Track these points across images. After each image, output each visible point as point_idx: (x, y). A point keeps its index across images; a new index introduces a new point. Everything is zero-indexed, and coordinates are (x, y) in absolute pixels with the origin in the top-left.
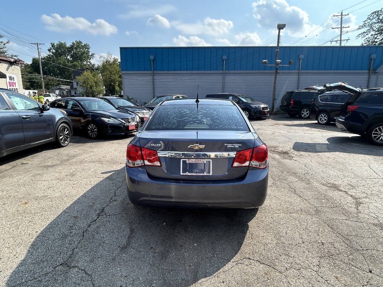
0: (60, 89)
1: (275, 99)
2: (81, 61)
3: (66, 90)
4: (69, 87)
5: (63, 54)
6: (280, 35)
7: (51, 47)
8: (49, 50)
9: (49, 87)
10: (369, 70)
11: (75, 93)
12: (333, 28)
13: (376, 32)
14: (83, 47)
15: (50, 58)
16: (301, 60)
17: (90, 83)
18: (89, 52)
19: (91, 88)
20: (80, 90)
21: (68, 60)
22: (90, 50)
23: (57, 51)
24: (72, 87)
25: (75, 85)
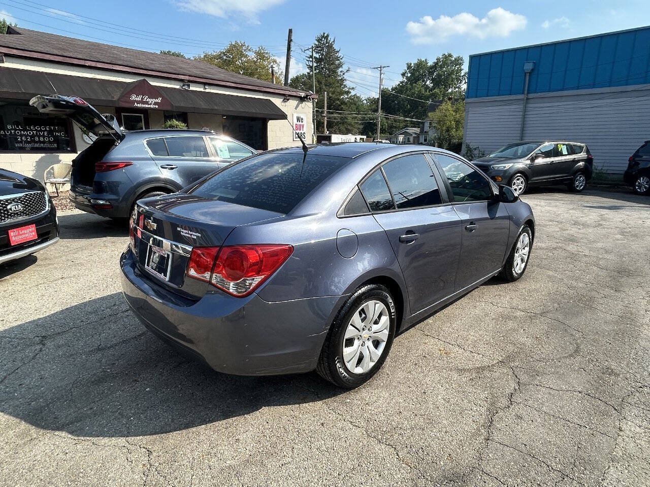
0: (406, 134)
2: (446, 86)
3: (414, 135)
4: (417, 130)
5: (421, 77)
7: (406, 69)
8: (403, 75)
9: (393, 131)
11: (425, 140)
14: (452, 62)
15: (402, 87)
17: (448, 123)
18: (461, 70)
19: (448, 130)
20: (432, 134)
21: (427, 87)
22: (462, 67)
23: (412, 74)
24: (422, 131)
25: (427, 128)
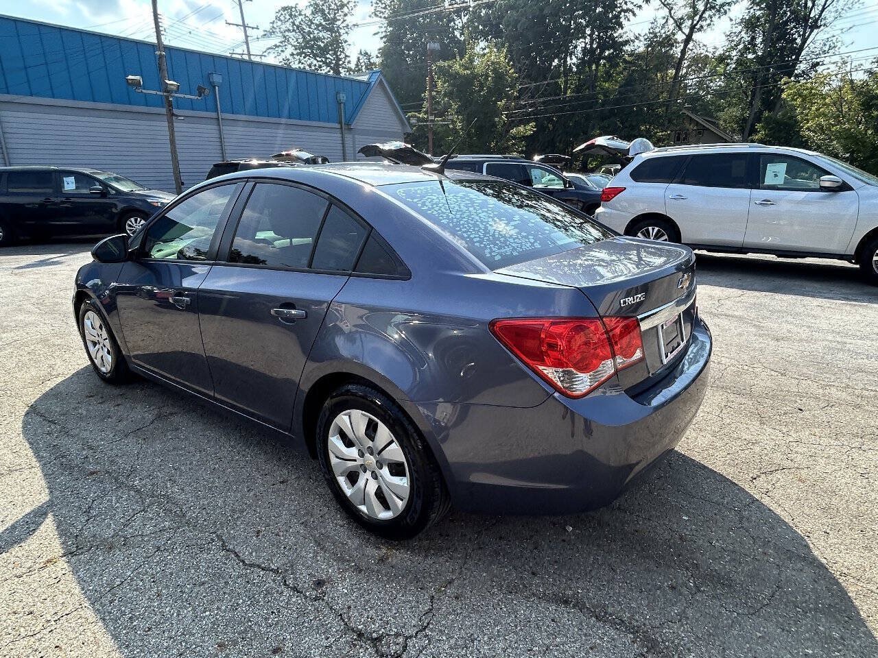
1: (183, 184)
6: (159, 12)
10: (340, 123)
12: (230, 24)
13: (296, 49)
16: (217, 88)
